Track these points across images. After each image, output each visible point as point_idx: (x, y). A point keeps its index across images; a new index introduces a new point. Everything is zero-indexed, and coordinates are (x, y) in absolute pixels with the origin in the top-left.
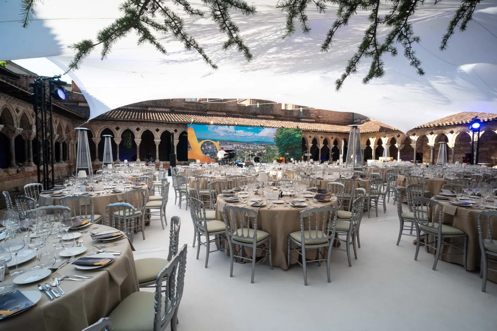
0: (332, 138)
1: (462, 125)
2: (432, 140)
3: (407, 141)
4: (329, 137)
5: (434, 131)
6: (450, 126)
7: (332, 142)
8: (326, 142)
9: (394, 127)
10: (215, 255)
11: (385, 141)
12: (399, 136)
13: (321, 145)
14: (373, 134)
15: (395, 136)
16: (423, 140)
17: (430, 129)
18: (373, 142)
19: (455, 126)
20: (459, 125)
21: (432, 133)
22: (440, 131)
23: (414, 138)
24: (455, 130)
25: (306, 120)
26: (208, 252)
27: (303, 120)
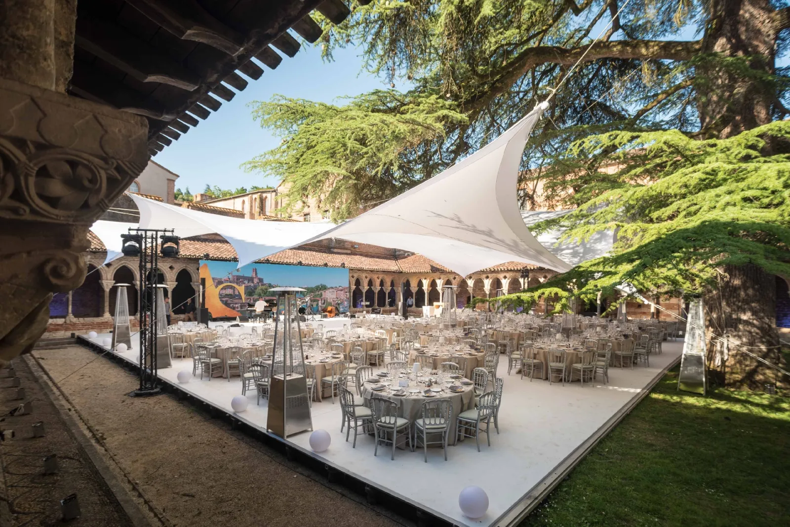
0: (378, 278)
1: (513, 271)
2: (487, 284)
3: (463, 284)
4: (375, 277)
5: (489, 275)
6: (504, 271)
7: (378, 282)
8: (370, 283)
9: (449, 267)
10: (361, 437)
11: (440, 283)
12: (455, 278)
13: (365, 288)
14: (425, 275)
15: (451, 277)
16: (479, 284)
17: (487, 273)
18: (426, 284)
19: (508, 271)
20: (511, 270)
21: (487, 277)
22: (494, 275)
23: (471, 283)
24: (508, 275)
25: (340, 251)
26: (356, 435)
27: (336, 250)
